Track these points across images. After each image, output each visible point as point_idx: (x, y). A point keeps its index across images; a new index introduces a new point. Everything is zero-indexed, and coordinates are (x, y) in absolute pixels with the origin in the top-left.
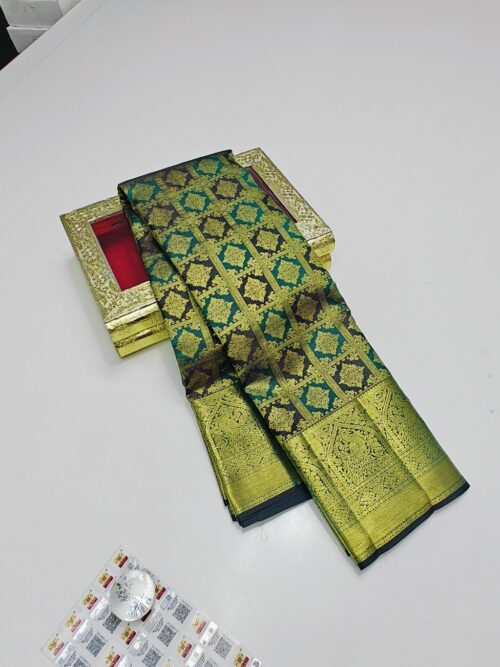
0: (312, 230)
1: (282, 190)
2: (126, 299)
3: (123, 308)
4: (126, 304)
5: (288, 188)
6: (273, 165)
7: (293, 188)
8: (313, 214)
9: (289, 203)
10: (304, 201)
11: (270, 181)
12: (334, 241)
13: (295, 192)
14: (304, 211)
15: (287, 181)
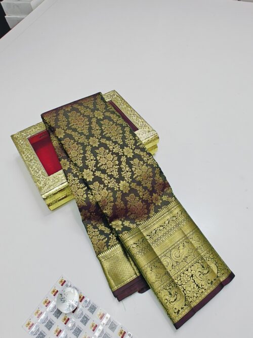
0: (147, 133)
1: (129, 112)
2: (51, 181)
3: (50, 186)
4: (52, 184)
5: (132, 111)
6: (123, 99)
7: (134, 111)
8: (147, 125)
9: (133, 119)
10: (141, 118)
11: (122, 108)
12: (159, 138)
13: (135, 113)
14: (142, 123)
15: (131, 107)
